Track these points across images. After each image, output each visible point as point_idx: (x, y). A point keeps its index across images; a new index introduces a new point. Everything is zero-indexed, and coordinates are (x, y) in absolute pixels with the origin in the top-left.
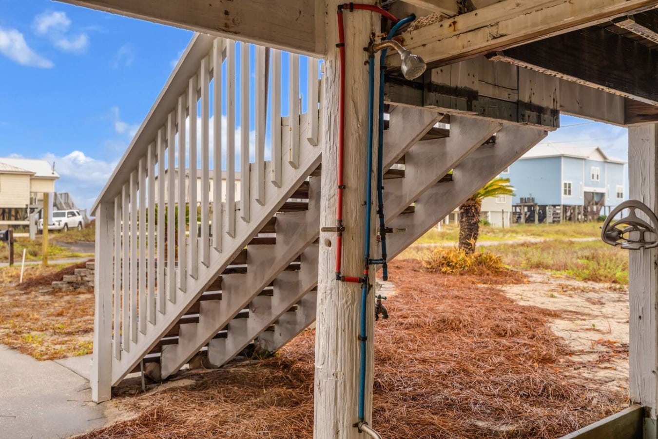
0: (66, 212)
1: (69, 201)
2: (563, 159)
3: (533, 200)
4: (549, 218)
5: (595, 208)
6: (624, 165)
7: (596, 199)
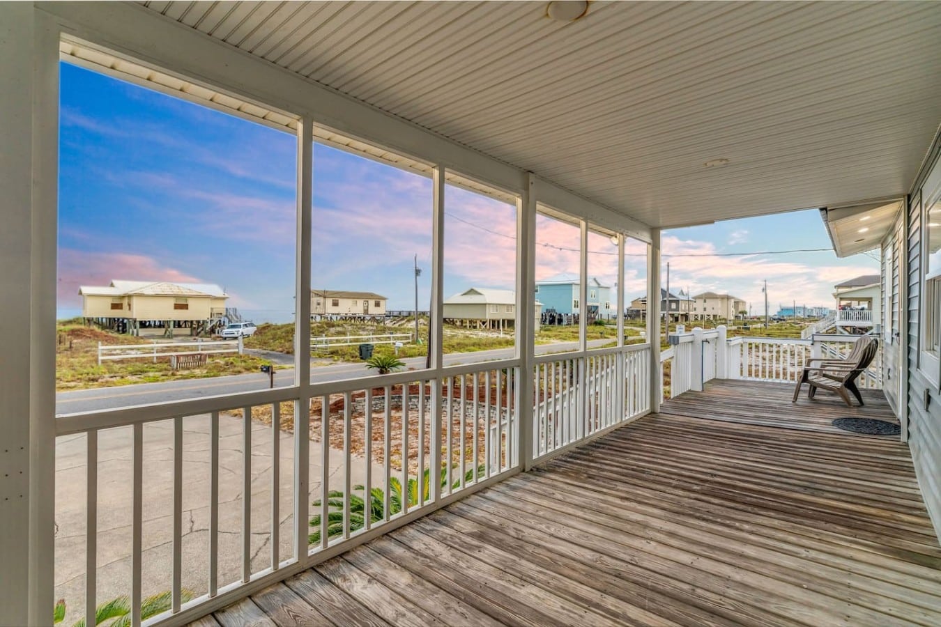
0: (242, 324)
1: (237, 314)
2: (573, 286)
3: (554, 310)
4: (565, 322)
5: (593, 315)
6: (611, 289)
7: (593, 310)
